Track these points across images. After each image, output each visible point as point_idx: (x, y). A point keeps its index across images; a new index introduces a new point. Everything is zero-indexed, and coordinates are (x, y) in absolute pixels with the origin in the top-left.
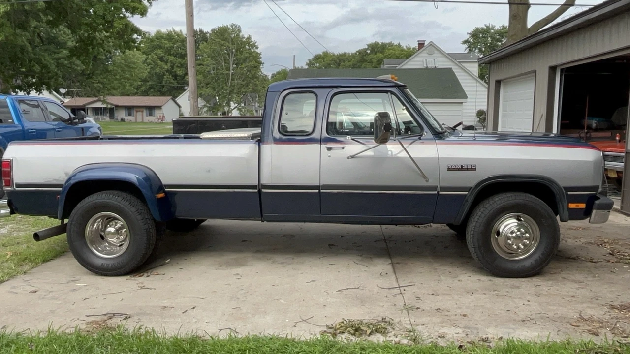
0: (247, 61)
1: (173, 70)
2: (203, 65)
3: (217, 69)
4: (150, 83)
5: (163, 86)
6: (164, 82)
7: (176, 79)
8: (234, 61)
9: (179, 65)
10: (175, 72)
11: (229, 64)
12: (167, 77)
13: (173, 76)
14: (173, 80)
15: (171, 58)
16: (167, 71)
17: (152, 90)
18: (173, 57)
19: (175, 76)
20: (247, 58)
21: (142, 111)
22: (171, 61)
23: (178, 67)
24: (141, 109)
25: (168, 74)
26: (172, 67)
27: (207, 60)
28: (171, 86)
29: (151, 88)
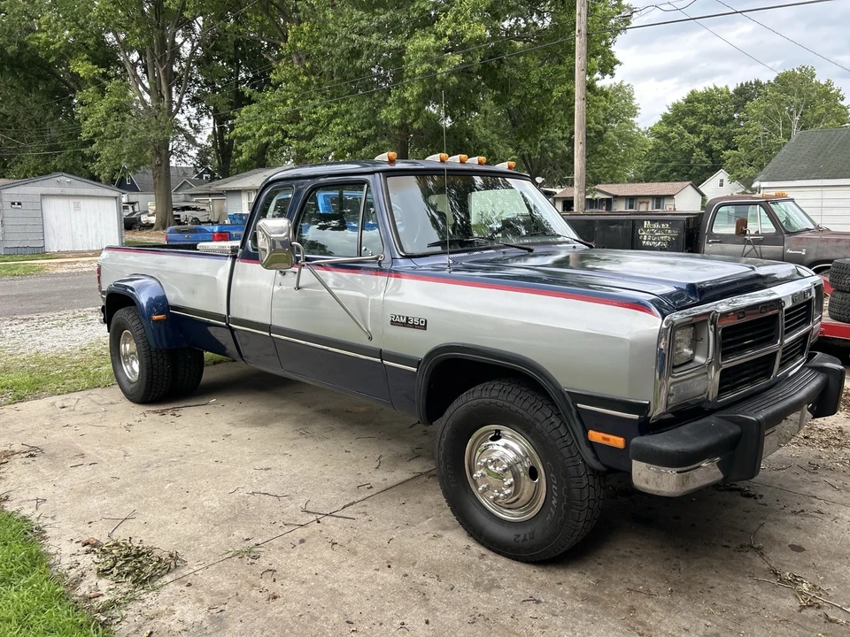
0: (823, 120)
1: (708, 144)
2: (748, 134)
3: (771, 137)
4: (673, 163)
5: (691, 167)
6: (692, 162)
7: (711, 156)
8: (800, 122)
9: (717, 136)
10: (711, 146)
11: (791, 128)
12: (699, 154)
13: (706, 152)
14: (707, 157)
15: (705, 127)
16: (698, 145)
17: (675, 174)
18: (709, 126)
19: (710, 152)
20: (822, 116)
21: (648, 203)
22: (705, 132)
23: (715, 138)
24: (646, 201)
25: (699, 150)
26: (707, 140)
27: (755, 126)
28: (701, 167)
29: (674, 170)
